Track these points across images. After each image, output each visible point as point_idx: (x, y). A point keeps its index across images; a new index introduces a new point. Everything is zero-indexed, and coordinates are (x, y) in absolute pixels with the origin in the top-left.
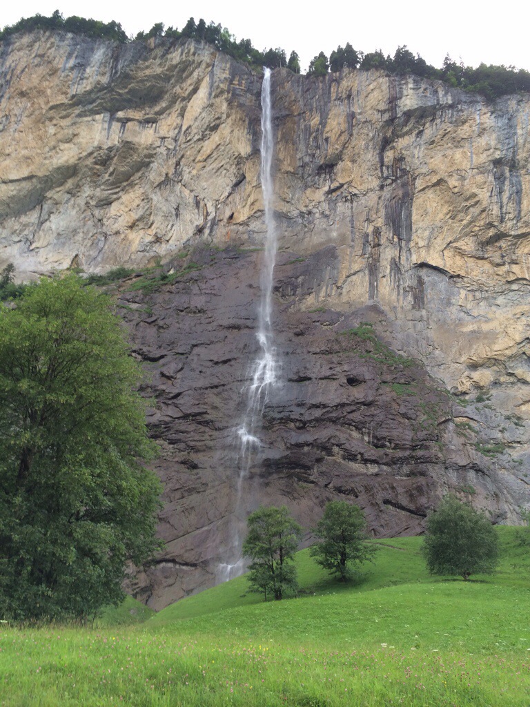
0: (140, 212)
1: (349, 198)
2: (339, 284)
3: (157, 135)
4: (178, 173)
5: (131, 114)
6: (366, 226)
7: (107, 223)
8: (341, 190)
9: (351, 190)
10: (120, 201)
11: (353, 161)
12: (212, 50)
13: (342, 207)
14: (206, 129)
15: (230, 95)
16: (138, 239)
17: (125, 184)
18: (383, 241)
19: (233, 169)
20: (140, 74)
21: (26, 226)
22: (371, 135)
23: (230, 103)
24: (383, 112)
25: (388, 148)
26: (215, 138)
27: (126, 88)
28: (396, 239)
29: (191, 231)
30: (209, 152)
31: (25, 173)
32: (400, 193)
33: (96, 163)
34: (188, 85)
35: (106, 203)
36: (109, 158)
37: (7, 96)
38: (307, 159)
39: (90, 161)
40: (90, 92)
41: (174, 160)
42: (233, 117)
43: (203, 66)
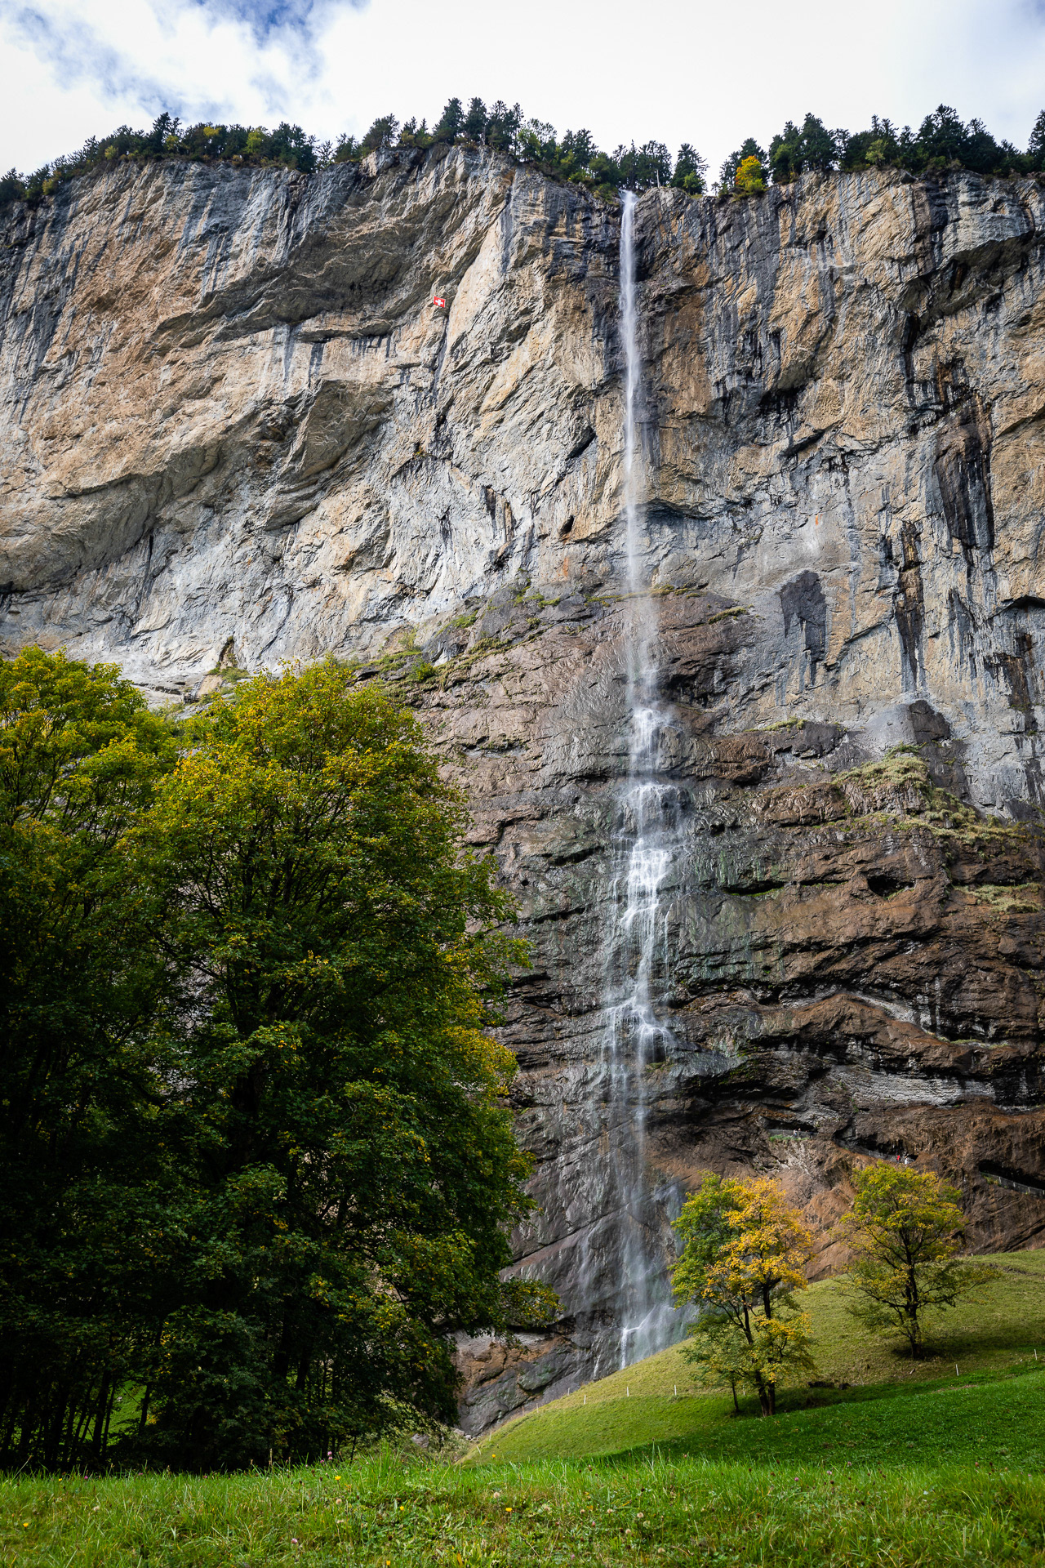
0: (364, 534)
1: (838, 460)
2: (831, 661)
3: (393, 362)
4: (442, 440)
5: (334, 323)
6: (883, 522)
7: (291, 565)
8: (820, 444)
9: (840, 444)
10: (320, 511)
11: (841, 378)
12: (503, 167)
13: (821, 484)
14: (500, 339)
15: (550, 258)
16: (362, 593)
17: (327, 475)
18: (925, 554)
19: (566, 421)
20: (350, 234)
21: (119, 585)
22: (879, 315)
23: (551, 275)
24: (905, 261)
25: (921, 341)
26: (522, 355)
27: (320, 267)
28: (957, 547)
29: (480, 563)
30: (509, 387)
31: (114, 469)
32: (959, 440)
33: (263, 436)
34: (455, 248)
35: (286, 522)
36: (291, 423)
37: (68, 311)
38: (733, 383)
39: (248, 435)
40: (244, 284)
41: (433, 412)
42: (560, 304)
43: (487, 201)
